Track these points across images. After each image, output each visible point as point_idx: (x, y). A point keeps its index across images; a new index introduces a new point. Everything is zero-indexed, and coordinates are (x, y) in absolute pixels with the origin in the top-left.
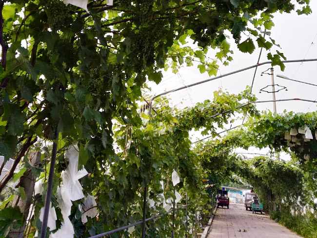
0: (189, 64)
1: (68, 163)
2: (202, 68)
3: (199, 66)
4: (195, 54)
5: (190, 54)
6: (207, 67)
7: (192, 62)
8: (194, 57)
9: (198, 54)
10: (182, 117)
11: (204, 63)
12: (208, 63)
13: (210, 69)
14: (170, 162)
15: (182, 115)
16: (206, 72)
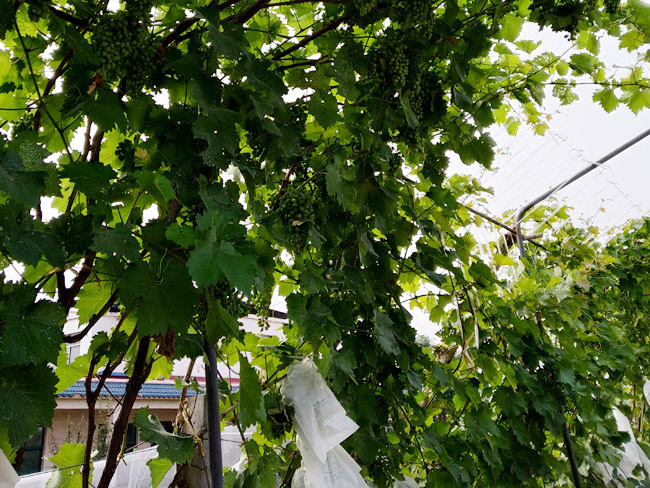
0: (565, 99)
1: (291, 410)
2: (606, 100)
3: (596, 97)
4: (572, 67)
5: (560, 72)
6: (618, 93)
7: (573, 90)
8: (574, 78)
9: (580, 65)
10: (625, 247)
11: (605, 84)
12: (619, 81)
13: (628, 94)
14: (619, 361)
15: (623, 241)
16: (622, 104)
